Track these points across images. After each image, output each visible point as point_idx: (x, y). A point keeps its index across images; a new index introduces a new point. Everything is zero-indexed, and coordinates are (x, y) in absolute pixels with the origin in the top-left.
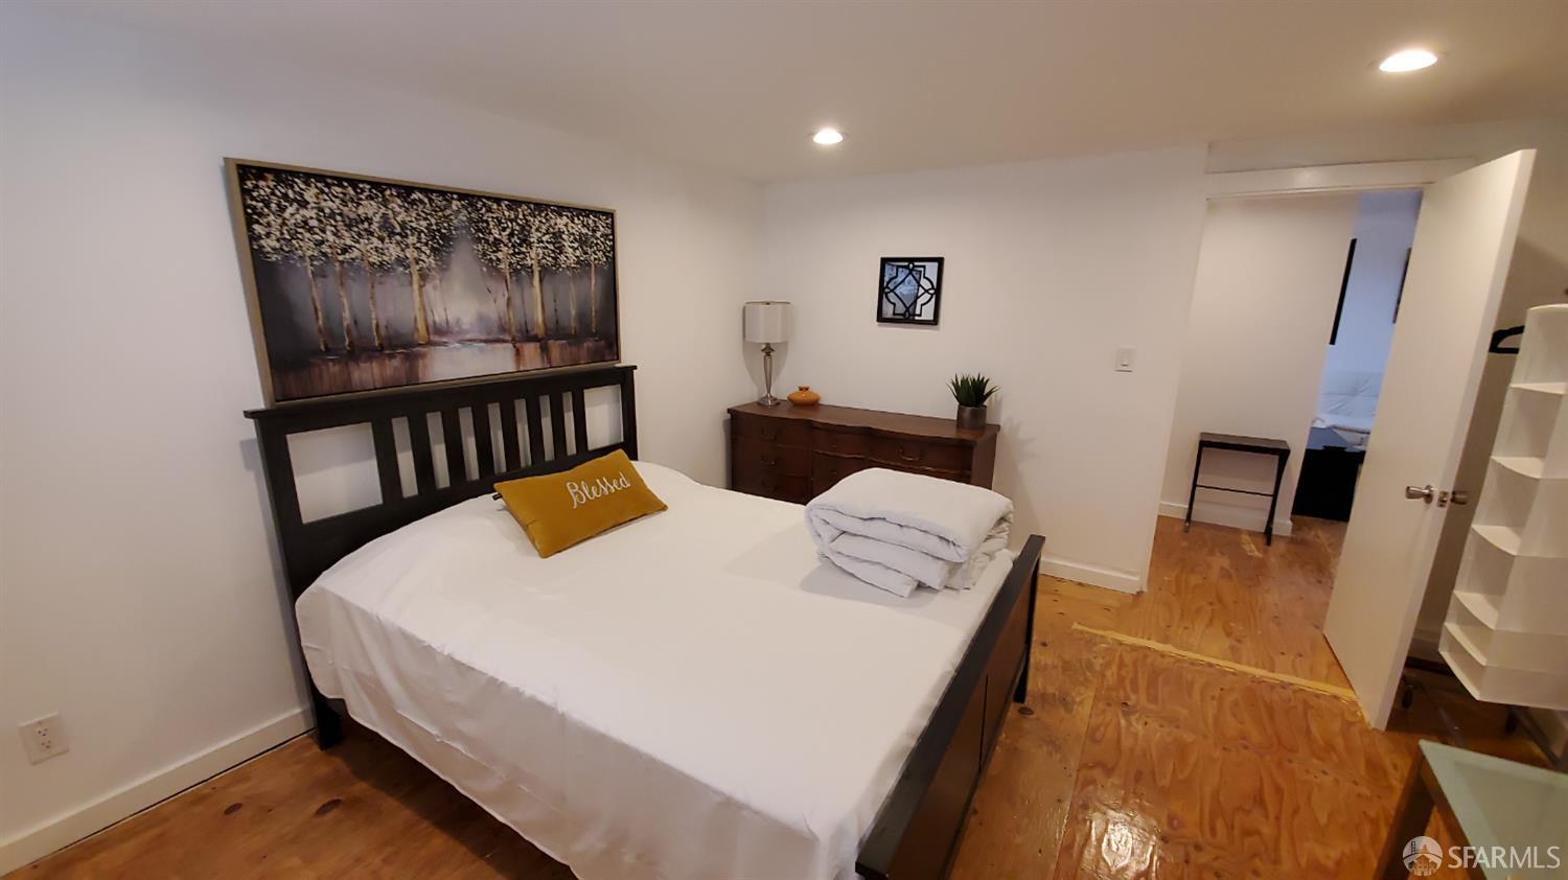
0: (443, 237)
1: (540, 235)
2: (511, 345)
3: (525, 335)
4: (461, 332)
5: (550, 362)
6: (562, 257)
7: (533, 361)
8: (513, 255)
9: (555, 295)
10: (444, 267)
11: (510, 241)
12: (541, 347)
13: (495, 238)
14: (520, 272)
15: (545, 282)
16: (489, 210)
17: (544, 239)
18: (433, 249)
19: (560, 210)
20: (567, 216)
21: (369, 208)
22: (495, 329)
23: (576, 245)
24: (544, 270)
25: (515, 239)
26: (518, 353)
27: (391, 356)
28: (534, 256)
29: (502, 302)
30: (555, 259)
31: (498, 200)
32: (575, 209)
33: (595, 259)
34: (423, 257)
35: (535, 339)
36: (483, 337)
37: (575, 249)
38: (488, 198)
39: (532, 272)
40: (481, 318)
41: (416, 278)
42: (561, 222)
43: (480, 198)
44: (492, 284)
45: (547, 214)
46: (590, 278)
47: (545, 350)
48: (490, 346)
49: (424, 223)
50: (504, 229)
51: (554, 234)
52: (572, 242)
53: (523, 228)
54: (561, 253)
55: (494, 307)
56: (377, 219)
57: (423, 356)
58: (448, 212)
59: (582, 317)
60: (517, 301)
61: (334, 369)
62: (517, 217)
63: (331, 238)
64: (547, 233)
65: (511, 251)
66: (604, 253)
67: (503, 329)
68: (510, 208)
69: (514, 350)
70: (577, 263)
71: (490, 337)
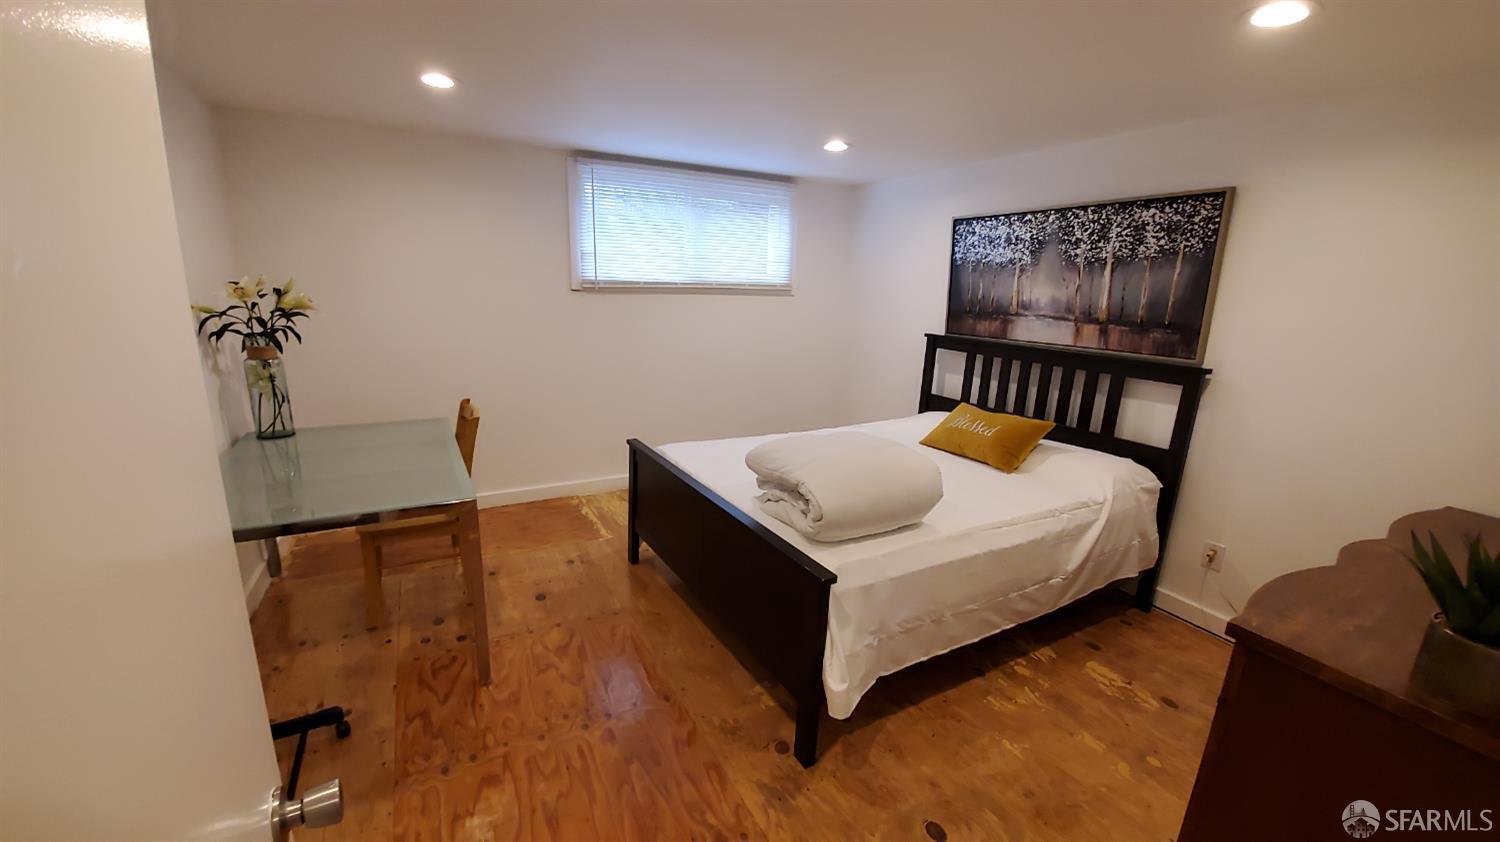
0: (1039, 242)
1: (1119, 230)
2: (1073, 324)
3: (1088, 317)
4: (1039, 309)
5: (1106, 343)
6: (1142, 248)
7: (1090, 340)
8: (1090, 250)
9: (1125, 284)
10: (1035, 263)
11: (1090, 239)
12: (1101, 330)
13: (1077, 239)
14: (1094, 264)
15: (1114, 274)
16: (1077, 217)
17: (1124, 233)
18: (1031, 252)
19: (1147, 203)
20: (1156, 208)
21: (1003, 230)
22: (1063, 310)
23: (1162, 234)
24: (1118, 261)
25: (1095, 237)
26: (1078, 331)
27: (996, 319)
28: (1108, 251)
29: (1073, 288)
30: (1133, 250)
31: (1085, 208)
32: (1167, 199)
33: (1186, 247)
34: (1025, 257)
35: (1096, 321)
36: (1052, 315)
37: (1159, 239)
38: (1077, 208)
39: (1106, 263)
40: (1054, 301)
41: (1017, 271)
42: (1146, 215)
43: (1070, 209)
44: (1068, 275)
45: (1132, 210)
46: (1174, 268)
47: (1104, 333)
48: (1056, 322)
49: (1029, 235)
50: (1086, 230)
51: (1134, 227)
52: (1157, 232)
53: (1103, 226)
54: (1141, 243)
55: (1065, 293)
56: (1004, 236)
57: (1012, 322)
58: (1046, 224)
59: (1155, 305)
60: (1085, 288)
61: (971, 321)
62: (1100, 218)
63: (981, 250)
64: (1129, 226)
65: (1089, 247)
66: (1202, 239)
67: (1069, 309)
68: (1094, 212)
69: (1074, 329)
70: (1159, 252)
71: (1057, 315)
